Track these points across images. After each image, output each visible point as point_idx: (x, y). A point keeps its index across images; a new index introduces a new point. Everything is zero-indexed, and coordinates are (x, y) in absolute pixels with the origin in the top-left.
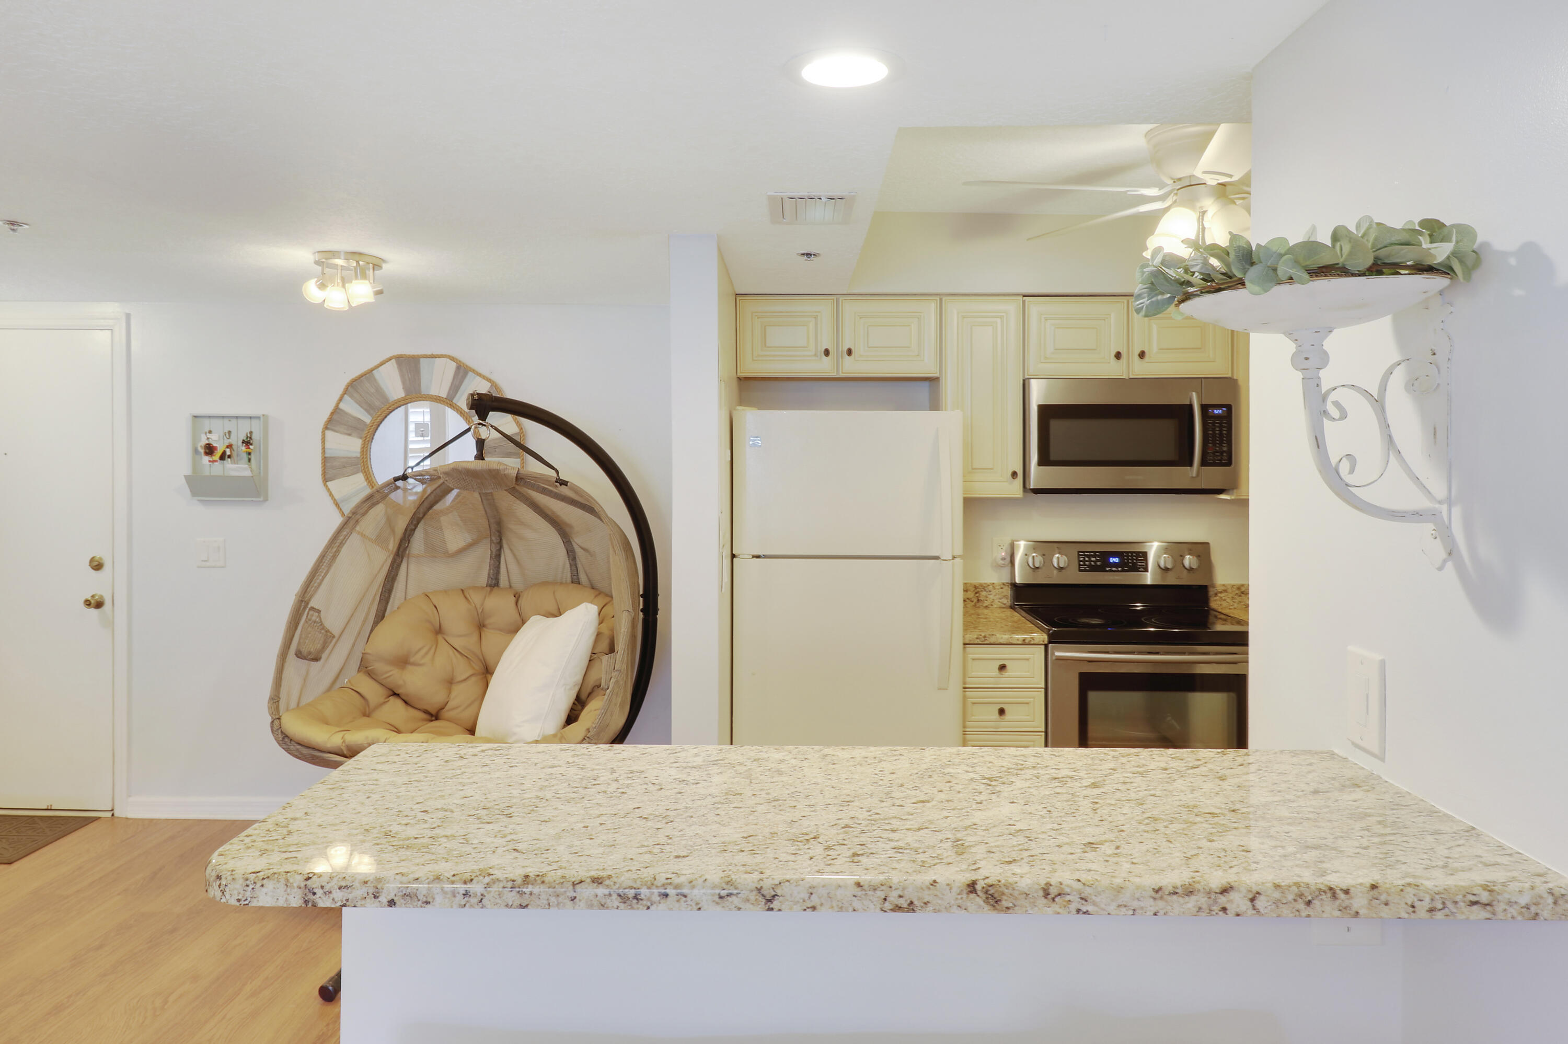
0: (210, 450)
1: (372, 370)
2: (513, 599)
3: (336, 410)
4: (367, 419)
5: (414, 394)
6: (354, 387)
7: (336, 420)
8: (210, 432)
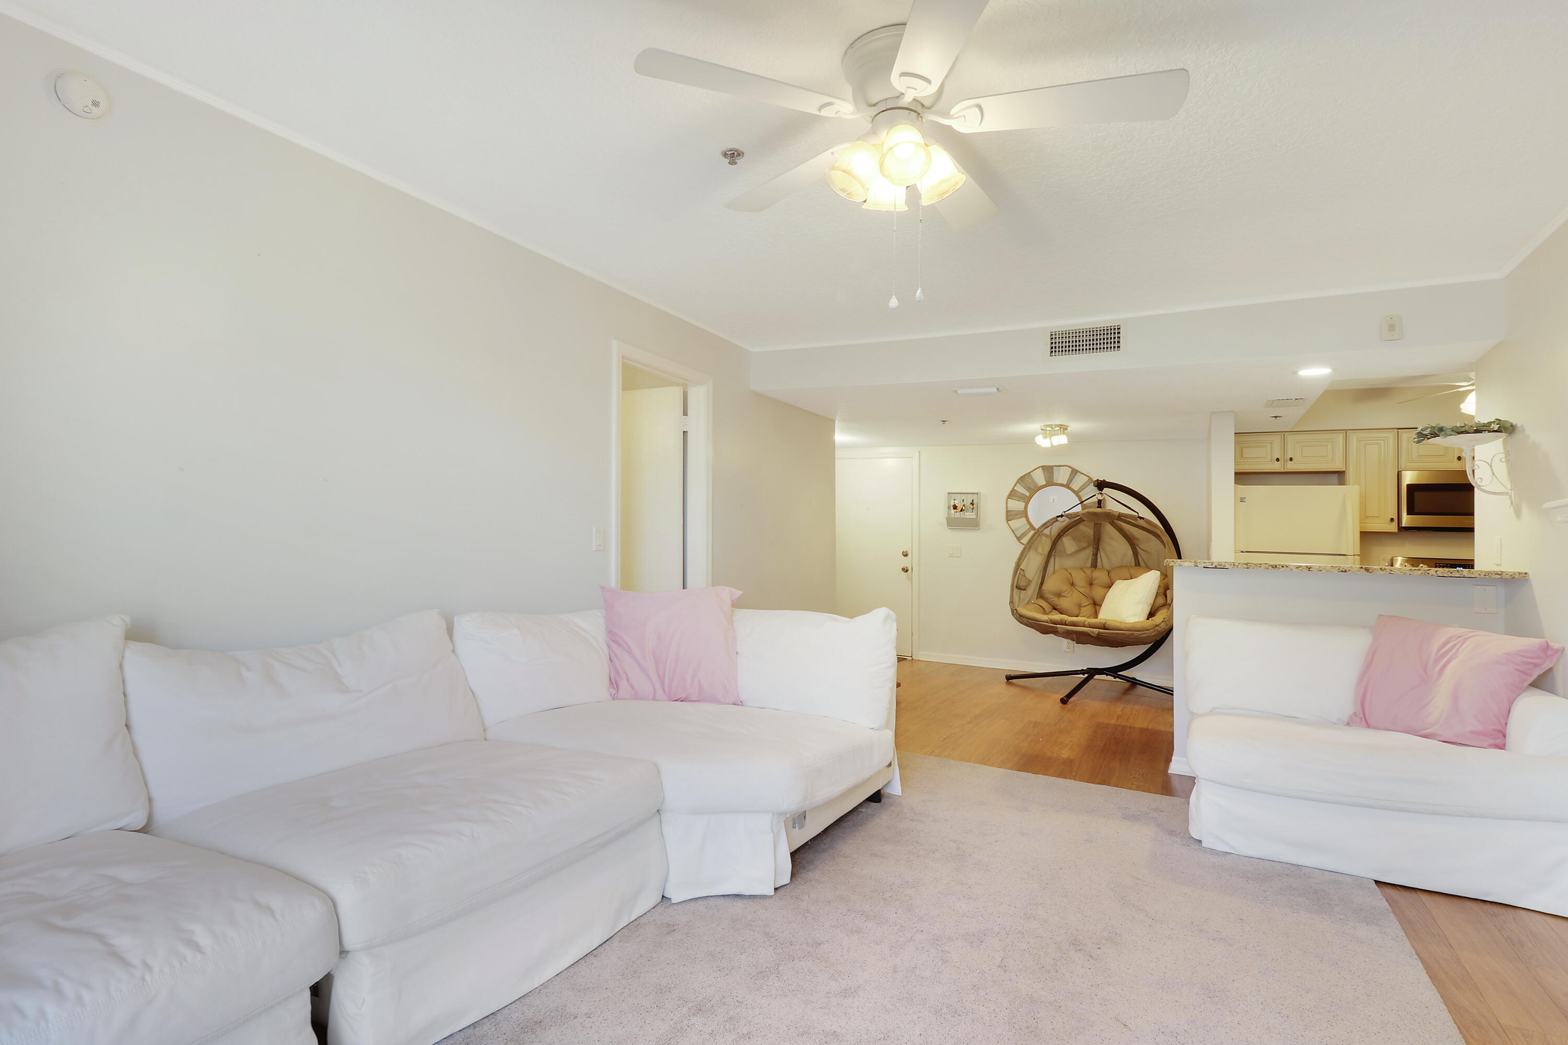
0: (955, 507)
1: (1030, 473)
2: (1107, 573)
3: (1013, 490)
4: (1028, 494)
5: (1050, 483)
6: (1021, 480)
7: (1013, 494)
8: (955, 500)
